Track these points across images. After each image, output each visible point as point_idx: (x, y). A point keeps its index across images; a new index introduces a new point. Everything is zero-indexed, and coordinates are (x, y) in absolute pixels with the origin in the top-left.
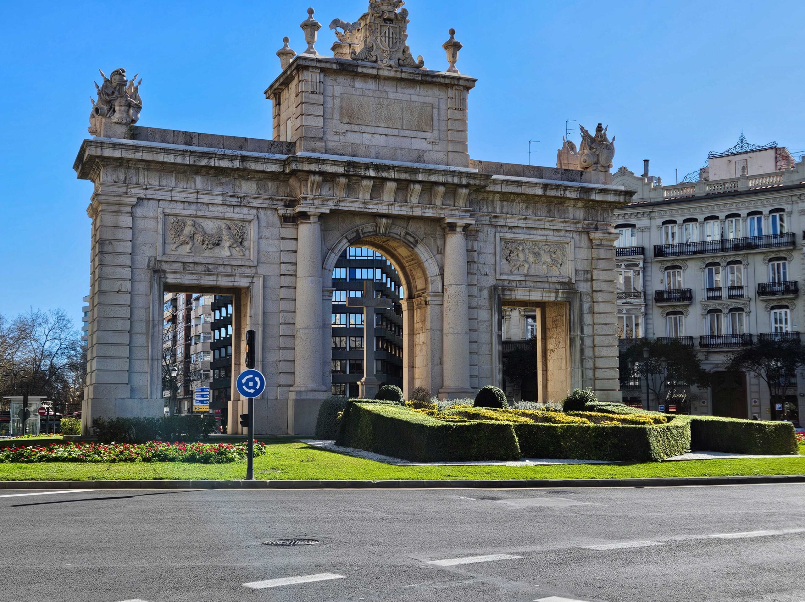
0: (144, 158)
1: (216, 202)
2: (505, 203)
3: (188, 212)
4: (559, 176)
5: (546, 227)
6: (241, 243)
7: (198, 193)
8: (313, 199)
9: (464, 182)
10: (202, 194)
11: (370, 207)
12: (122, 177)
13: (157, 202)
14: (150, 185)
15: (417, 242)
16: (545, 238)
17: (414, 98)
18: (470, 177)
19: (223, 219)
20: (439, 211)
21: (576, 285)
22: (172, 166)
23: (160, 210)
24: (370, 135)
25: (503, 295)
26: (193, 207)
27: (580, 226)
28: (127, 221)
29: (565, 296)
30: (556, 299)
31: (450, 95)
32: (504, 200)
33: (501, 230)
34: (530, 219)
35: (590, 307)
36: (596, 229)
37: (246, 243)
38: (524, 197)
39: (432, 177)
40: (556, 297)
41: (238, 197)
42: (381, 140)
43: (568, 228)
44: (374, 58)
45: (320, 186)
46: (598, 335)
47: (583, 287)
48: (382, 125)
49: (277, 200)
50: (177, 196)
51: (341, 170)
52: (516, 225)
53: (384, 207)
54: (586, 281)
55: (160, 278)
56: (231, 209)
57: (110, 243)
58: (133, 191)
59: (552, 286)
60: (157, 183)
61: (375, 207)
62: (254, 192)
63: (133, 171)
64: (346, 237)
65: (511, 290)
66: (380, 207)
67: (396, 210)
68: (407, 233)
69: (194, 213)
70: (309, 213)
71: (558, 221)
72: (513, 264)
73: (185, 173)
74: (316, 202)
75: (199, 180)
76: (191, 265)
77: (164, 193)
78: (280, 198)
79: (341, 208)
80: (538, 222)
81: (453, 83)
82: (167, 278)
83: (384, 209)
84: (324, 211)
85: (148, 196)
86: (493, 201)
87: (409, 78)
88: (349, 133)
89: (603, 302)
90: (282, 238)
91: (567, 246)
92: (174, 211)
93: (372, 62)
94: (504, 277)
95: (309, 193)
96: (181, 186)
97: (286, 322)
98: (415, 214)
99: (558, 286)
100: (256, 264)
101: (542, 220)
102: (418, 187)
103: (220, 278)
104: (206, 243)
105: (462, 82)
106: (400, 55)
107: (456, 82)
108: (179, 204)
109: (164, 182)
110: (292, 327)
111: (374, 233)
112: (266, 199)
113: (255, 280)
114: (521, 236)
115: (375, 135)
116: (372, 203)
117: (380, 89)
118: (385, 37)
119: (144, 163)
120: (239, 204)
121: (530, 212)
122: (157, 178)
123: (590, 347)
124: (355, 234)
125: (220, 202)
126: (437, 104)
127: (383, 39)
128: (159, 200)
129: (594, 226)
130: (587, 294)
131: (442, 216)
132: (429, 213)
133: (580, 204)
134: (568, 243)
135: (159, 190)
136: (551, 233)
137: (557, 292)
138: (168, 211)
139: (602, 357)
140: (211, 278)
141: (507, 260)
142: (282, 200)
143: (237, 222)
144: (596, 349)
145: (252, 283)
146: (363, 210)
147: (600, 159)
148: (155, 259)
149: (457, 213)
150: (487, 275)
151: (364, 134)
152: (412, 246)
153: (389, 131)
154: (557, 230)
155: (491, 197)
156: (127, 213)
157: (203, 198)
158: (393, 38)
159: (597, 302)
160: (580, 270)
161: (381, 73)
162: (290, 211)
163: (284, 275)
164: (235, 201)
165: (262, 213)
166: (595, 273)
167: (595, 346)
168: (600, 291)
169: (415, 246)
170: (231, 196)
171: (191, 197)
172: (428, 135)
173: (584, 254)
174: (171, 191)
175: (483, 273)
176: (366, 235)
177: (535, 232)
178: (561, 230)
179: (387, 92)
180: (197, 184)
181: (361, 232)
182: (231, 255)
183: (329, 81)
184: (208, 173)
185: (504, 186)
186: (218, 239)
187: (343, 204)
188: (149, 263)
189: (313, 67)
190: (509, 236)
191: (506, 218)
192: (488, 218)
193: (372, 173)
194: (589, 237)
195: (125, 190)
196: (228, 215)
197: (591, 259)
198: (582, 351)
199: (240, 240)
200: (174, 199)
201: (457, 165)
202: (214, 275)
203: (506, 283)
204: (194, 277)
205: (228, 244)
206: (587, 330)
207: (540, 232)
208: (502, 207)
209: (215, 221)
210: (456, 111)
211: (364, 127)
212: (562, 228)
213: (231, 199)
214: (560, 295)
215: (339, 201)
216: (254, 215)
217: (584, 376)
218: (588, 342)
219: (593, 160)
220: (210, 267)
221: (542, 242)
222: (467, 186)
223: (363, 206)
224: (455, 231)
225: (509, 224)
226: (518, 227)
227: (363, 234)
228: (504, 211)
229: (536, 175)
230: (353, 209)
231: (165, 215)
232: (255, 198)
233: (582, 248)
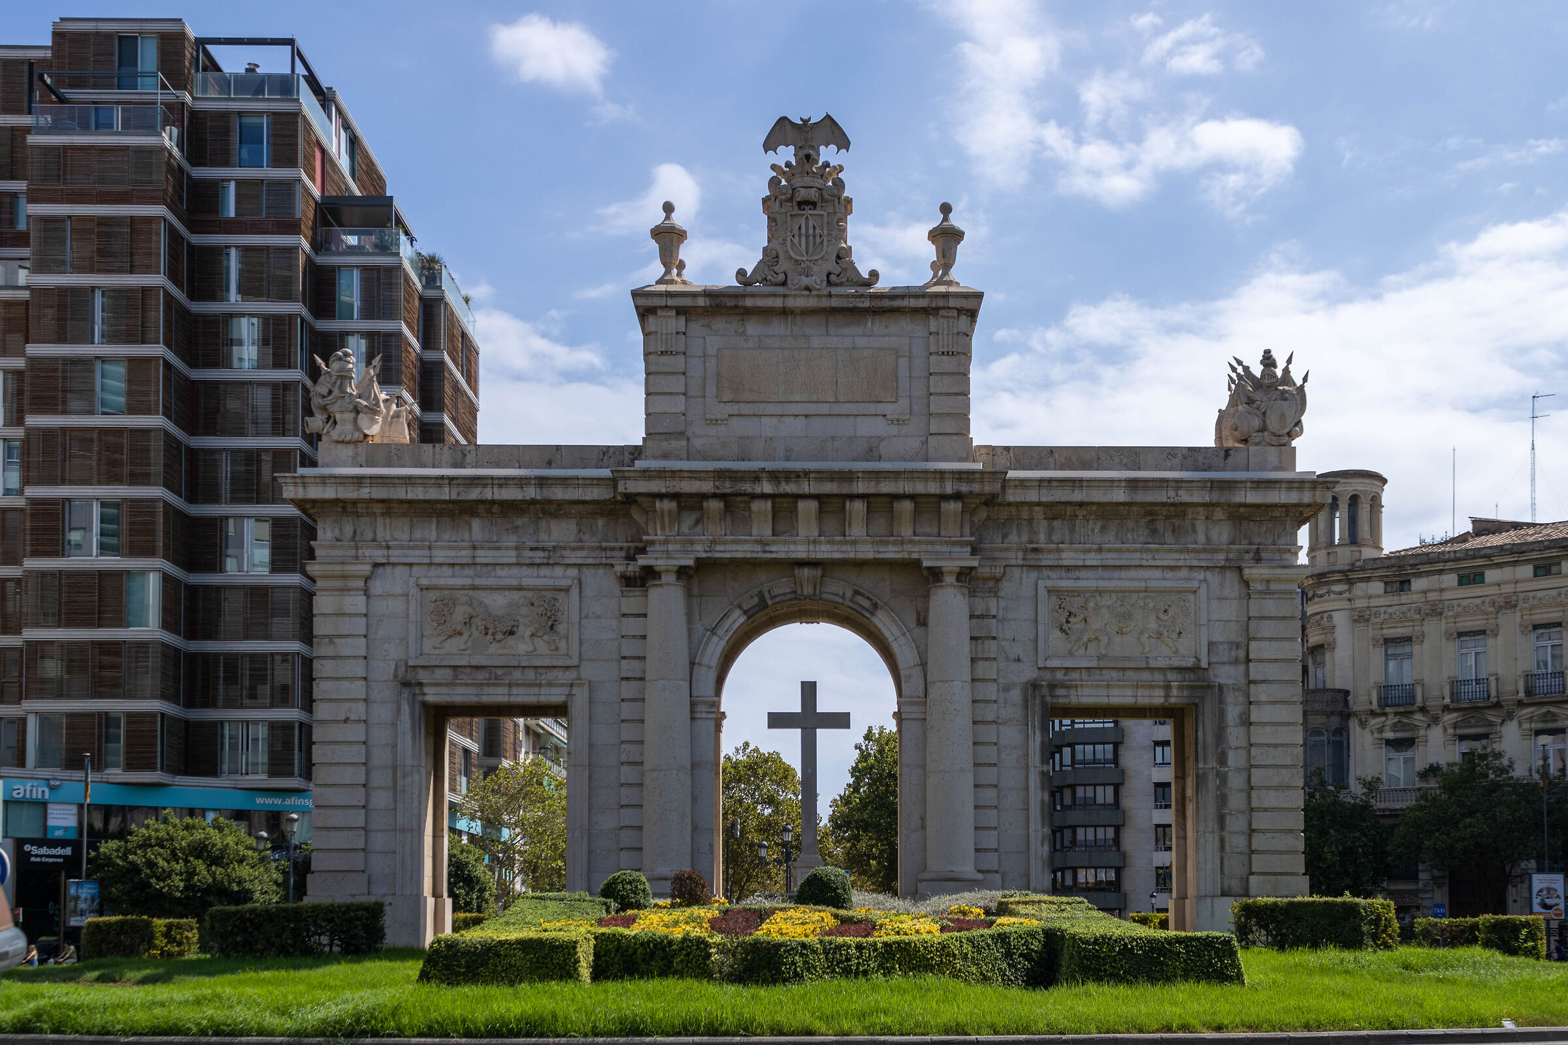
0: (374, 496)
1: (506, 560)
2: (1057, 524)
3: (459, 582)
4: (1177, 461)
5: (1145, 563)
6: (552, 627)
7: (474, 548)
8: (666, 542)
9: (949, 489)
10: (482, 548)
11: (773, 548)
12: (348, 529)
13: (407, 568)
14: (395, 540)
15: (875, 606)
16: (1143, 584)
17: (861, 342)
18: (960, 479)
19: (520, 588)
20: (908, 547)
21: (1211, 672)
22: (427, 505)
23: (412, 581)
24: (775, 420)
25: (1052, 696)
26: (468, 571)
27: (1222, 556)
28: (356, 603)
29: (1186, 693)
30: (1166, 701)
31: (933, 329)
32: (1054, 518)
33: (1050, 573)
34: (1110, 551)
35: (1241, 716)
36: (1258, 559)
37: (561, 628)
38: (1094, 508)
39: (883, 484)
40: (1167, 696)
41: (543, 549)
42: (796, 427)
43: (1196, 563)
44: (781, 277)
45: (677, 517)
46: (1256, 766)
47: (1226, 675)
48: (798, 399)
49: (613, 549)
50: (440, 556)
51: (707, 487)
52: (1080, 563)
53: (801, 548)
54: (1236, 662)
55: (414, 695)
56: (533, 571)
57: (331, 642)
58: (367, 553)
59: (1158, 676)
60: (406, 536)
61: (783, 549)
62: (572, 539)
63: (366, 520)
64: (740, 607)
65: (1068, 687)
66: (792, 547)
67: (824, 551)
68: (856, 593)
69: (469, 582)
70: (657, 569)
71: (1170, 550)
72: (1074, 637)
73: (452, 515)
74: (671, 547)
75: (476, 524)
76: (468, 670)
77: (417, 553)
78: (617, 545)
79: (717, 555)
80: (1127, 555)
81: (934, 305)
82: (424, 694)
83: (800, 551)
84: (683, 562)
85: (392, 560)
86: (1030, 521)
87: (846, 305)
88: (735, 419)
89: (1272, 703)
90: (624, 615)
91: (1191, 597)
92: (435, 582)
93: (777, 285)
94: (1054, 663)
95: (659, 532)
96: (447, 537)
97: (630, 760)
98: (860, 556)
99: (1171, 676)
100: (575, 662)
101: (1136, 551)
102: (859, 506)
103: (515, 690)
104: (490, 631)
105: (952, 303)
106: (831, 265)
107: (941, 303)
108: (445, 568)
109: (418, 534)
110: (639, 768)
111: (792, 596)
112: (592, 549)
113: (575, 691)
114: (1092, 584)
115: (786, 419)
116: (775, 543)
117: (795, 333)
118: (800, 237)
119: (381, 505)
120: (545, 561)
121: (1111, 535)
122: (407, 528)
123: (1241, 791)
124: (756, 600)
125: (513, 560)
126: (906, 348)
127: (796, 240)
128: (411, 565)
129: (1251, 555)
130: (1236, 689)
131: (915, 556)
132: (891, 552)
133: (1219, 514)
134: (1195, 592)
135: (409, 548)
136: (1157, 574)
137: (1167, 687)
138: (424, 582)
139: (1266, 810)
140: (500, 690)
141: (1062, 630)
142: (621, 549)
143: (545, 593)
144: (1254, 794)
145: (570, 695)
146: (760, 555)
147: (1268, 422)
148: (406, 664)
149: (946, 548)
150: (1019, 660)
151: (764, 419)
152: (867, 615)
153: (812, 409)
154: (1171, 568)
155: (1025, 514)
156: (357, 589)
157: (483, 556)
158: (814, 236)
159: (1258, 703)
160: (1221, 643)
161: (791, 303)
162: (632, 568)
163: (627, 679)
164: (538, 556)
165: (588, 573)
166: (1253, 645)
167: (1252, 788)
168: (1264, 681)
169: (872, 614)
170: (532, 549)
171: (464, 555)
172: (888, 409)
173: (1231, 610)
174: (430, 548)
175: (1012, 657)
176: (778, 599)
177: (1123, 574)
178: (1180, 567)
179: (807, 337)
180: (474, 532)
181: (767, 596)
182: (535, 650)
183: (696, 328)
184: (489, 512)
185: (1044, 491)
186: (512, 623)
187: (722, 548)
188: (396, 671)
189: (661, 308)
190: (1064, 584)
191: (1059, 550)
192: (1020, 555)
193: (767, 488)
194: (1242, 576)
195: (353, 553)
196: (526, 582)
197: (1245, 619)
198: (1222, 800)
199: (550, 623)
200: (437, 560)
201: (946, 459)
202: (503, 685)
203: (1060, 675)
204: (472, 690)
205: (528, 633)
206: (1234, 759)
207: (1133, 573)
208: (1051, 531)
209: (507, 593)
210: (944, 358)
211: (762, 405)
212: (1181, 563)
213: (532, 554)
214: (1175, 692)
215: (713, 542)
216: (573, 579)
217: (1228, 848)
218: (1236, 781)
219: (1256, 423)
220: (499, 672)
221: (1139, 592)
222: (958, 496)
223: (758, 548)
224: (941, 581)
225: (1065, 563)
226: (1084, 566)
227: (772, 598)
228: (1055, 538)
229: (1126, 465)
230: (740, 555)
231: (422, 589)
232: (574, 549)
233: (1227, 599)
